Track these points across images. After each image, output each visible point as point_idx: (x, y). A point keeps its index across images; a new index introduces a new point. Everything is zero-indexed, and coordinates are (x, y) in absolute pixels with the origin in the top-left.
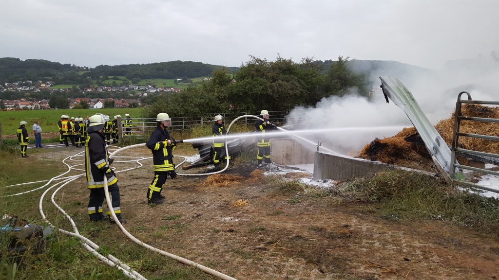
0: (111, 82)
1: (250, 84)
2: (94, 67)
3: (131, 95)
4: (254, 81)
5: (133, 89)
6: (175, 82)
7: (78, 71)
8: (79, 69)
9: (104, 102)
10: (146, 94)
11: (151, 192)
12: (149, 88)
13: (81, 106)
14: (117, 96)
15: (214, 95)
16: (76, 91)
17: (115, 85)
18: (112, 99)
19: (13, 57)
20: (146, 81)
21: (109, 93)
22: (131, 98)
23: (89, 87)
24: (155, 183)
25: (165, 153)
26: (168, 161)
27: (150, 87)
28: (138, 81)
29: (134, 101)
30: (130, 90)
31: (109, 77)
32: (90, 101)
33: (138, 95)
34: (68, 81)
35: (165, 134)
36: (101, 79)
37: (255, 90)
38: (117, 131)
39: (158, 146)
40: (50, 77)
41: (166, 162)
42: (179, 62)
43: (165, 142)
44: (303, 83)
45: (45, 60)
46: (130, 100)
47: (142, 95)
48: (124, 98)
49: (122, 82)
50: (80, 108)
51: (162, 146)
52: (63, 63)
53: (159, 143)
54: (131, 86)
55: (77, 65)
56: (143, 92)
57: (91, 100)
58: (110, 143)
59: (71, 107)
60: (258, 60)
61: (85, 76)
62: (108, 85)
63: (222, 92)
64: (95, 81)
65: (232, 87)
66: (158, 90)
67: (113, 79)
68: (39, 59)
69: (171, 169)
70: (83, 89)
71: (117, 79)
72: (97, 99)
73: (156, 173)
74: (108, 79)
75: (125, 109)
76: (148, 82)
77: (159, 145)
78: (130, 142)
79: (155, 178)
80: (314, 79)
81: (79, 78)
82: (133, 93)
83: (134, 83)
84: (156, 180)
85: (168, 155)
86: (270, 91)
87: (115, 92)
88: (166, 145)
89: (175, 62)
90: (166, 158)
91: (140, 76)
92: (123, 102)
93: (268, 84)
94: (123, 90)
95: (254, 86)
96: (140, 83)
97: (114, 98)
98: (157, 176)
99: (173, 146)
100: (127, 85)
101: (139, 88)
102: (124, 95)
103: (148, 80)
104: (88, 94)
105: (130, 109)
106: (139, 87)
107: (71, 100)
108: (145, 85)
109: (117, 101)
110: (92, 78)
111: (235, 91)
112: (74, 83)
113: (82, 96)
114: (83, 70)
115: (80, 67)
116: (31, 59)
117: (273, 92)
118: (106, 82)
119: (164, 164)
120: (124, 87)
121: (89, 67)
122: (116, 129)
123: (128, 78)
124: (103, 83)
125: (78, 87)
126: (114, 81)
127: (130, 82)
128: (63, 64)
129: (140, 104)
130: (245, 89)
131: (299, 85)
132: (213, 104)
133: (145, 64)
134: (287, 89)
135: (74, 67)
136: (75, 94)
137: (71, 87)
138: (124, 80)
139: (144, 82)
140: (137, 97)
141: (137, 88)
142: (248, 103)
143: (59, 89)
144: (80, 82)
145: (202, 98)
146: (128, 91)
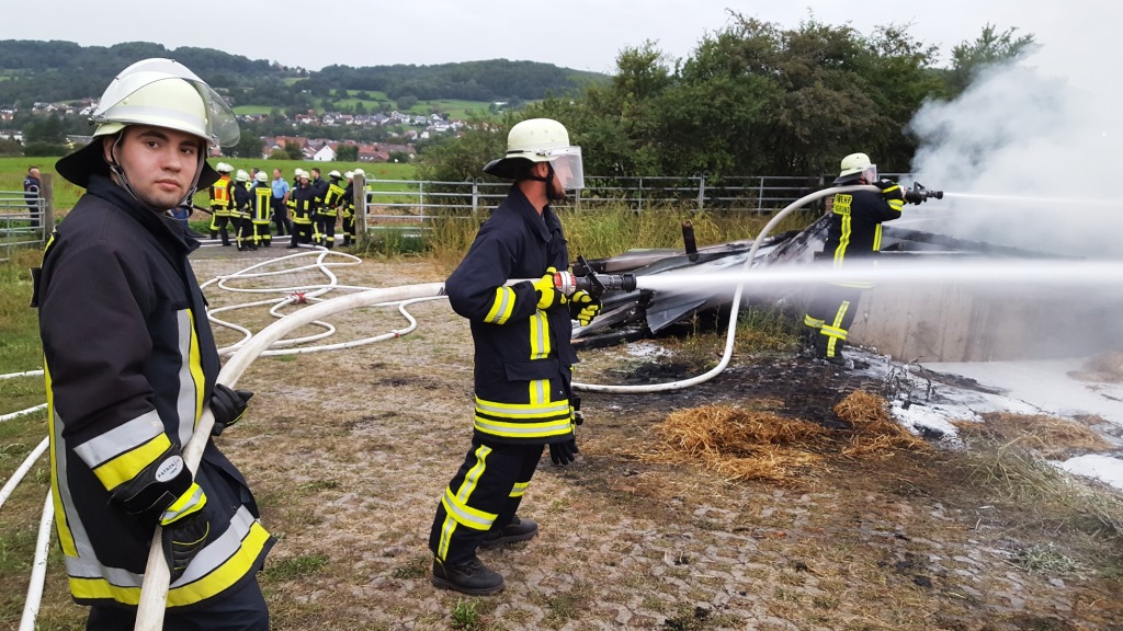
0: (353, 103)
1: (728, 91)
2: (318, 69)
3: (395, 135)
4: (738, 82)
5: (399, 121)
6: (492, 108)
7: (283, 76)
8: (287, 72)
9: (336, 148)
10: (426, 135)
11: (448, 528)
12: (433, 121)
13: (286, 154)
14: (366, 136)
15: (617, 122)
16: (279, 120)
17: (361, 111)
18: (354, 142)
19: (150, 41)
20: (428, 104)
21: (348, 129)
22: (395, 142)
23: (305, 114)
24: (467, 488)
25: (540, 341)
26: (545, 386)
27: (436, 117)
28: (411, 104)
29: (401, 148)
30: (393, 123)
31: (351, 93)
32: (307, 145)
33: (410, 136)
34: (262, 98)
35: (548, 238)
36: (331, 96)
37: (740, 112)
38: (352, 211)
39: (504, 303)
40: (225, 87)
41: (540, 389)
42: (504, 63)
43: (543, 284)
44: (882, 96)
45: (216, 49)
46: (391, 146)
47: (419, 136)
48: (379, 141)
49: (376, 104)
50: (283, 158)
51: (527, 302)
52: (252, 57)
53: (515, 288)
54: (395, 115)
55: (283, 63)
56: (420, 130)
57: (310, 142)
58: (335, 244)
59: (266, 156)
60: (752, 25)
61: (298, 87)
62: (346, 112)
63: (641, 114)
64: (319, 101)
65: (673, 103)
66: (453, 126)
67: (359, 97)
68: (203, 47)
69: (562, 428)
70: (292, 116)
71: (366, 98)
72: (321, 142)
73: (480, 438)
74: (346, 97)
75: (379, 165)
76: (431, 107)
77: (512, 296)
78: (383, 245)
79: (471, 460)
80: (914, 85)
81: (287, 92)
82: (399, 131)
83: (402, 108)
84: (477, 471)
85: (554, 353)
86: (784, 116)
87: (361, 127)
88: (547, 300)
89: (495, 62)
90: (538, 370)
91: (415, 92)
92: (377, 150)
93: (781, 95)
94: (379, 123)
95: (738, 99)
96: (415, 108)
97: (359, 140)
98: (483, 452)
99: (586, 305)
100: (386, 111)
101: (412, 121)
102: (378, 135)
103: (431, 102)
104: (304, 128)
105: (391, 165)
106: (413, 117)
107: (268, 142)
108: (426, 113)
109: (364, 148)
110: (313, 93)
111: (679, 113)
112: (276, 104)
113: (291, 133)
114: (295, 75)
115: (289, 67)
116: (187, 48)
117: (797, 116)
118: (343, 104)
119: (527, 401)
120: (380, 115)
121: (308, 69)
122: (351, 206)
123: (390, 96)
124: (336, 104)
125: (282, 112)
126: (358, 101)
127: (394, 105)
128: (253, 60)
129: (412, 156)
130: (710, 106)
131: (872, 102)
132: (616, 149)
133: (428, 64)
134: (838, 110)
135: (276, 68)
136: (276, 128)
137: (267, 111)
138: (380, 101)
139: (423, 106)
140: (407, 140)
141: (408, 120)
142: (711, 151)
143: (244, 116)
144: (287, 102)
145: (585, 131)
146: (389, 127)
